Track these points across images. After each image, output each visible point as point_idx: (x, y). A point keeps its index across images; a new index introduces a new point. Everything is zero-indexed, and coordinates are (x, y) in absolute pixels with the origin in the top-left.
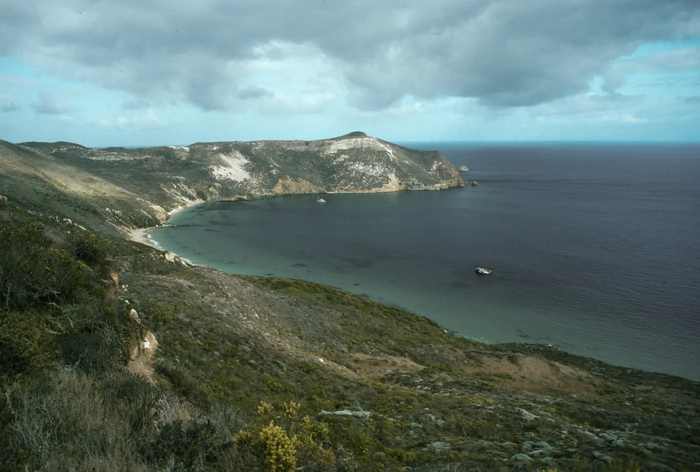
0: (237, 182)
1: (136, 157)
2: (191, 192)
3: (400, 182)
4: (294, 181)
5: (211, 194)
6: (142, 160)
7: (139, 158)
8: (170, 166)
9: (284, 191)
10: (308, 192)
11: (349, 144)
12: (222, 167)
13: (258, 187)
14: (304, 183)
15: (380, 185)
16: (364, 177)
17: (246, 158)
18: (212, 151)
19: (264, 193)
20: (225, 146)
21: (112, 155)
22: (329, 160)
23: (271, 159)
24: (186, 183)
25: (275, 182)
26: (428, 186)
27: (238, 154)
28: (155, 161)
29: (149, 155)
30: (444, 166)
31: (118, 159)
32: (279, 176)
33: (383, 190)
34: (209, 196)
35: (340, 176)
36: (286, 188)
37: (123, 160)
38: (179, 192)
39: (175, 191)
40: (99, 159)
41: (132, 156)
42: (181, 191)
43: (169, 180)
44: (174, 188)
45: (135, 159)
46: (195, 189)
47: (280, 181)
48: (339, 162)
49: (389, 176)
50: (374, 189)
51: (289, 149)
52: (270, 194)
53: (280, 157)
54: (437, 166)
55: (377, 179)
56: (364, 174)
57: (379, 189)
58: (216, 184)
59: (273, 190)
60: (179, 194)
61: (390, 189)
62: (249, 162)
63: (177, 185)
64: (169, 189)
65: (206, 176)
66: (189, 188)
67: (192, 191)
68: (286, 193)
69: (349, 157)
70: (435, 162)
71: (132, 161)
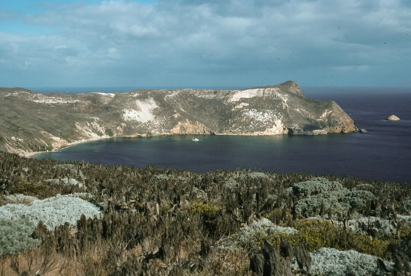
0: (141, 123)
1: (69, 101)
2: (102, 130)
3: (284, 127)
4: (192, 124)
5: (118, 131)
6: (73, 104)
7: (71, 102)
8: (93, 109)
9: (182, 131)
10: (202, 133)
11: (252, 94)
12: (133, 110)
13: (158, 128)
14: (200, 125)
15: (264, 129)
16: (252, 122)
17: (157, 104)
18: (132, 97)
19: (162, 133)
20: (144, 94)
21: (50, 99)
22: (229, 107)
23: (180, 105)
24: (99, 122)
25: (174, 124)
26: (307, 132)
27: (152, 100)
28: (82, 104)
29: (80, 100)
30: (333, 114)
31: (54, 102)
32: (179, 119)
33: (265, 133)
34: (116, 133)
35: (234, 121)
36: (185, 130)
37: (58, 103)
38: (90, 129)
39: (88, 129)
40: (41, 102)
41: (66, 100)
42: (93, 128)
43: (86, 120)
44: (88, 126)
45: (68, 103)
46: (105, 127)
47: (180, 123)
48: (237, 109)
49: (275, 122)
50: (257, 132)
51: (200, 96)
52: (168, 133)
53: (190, 104)
54: (327, 114)
55: (263, 124)
56: (252, 120)
57: (262, 132)
58: (123, 124)
59: (172, 130)
60: (90, 130)
61: (272, 133)
62: (158, 107)
63: (90, 124)
64: (83, 126)
65: (117, 117)
66: (100, 126)
67: (102, 128)
68: (183, 133)
69: (248, 104)
70: (326, 110)
71: (65, 104)
